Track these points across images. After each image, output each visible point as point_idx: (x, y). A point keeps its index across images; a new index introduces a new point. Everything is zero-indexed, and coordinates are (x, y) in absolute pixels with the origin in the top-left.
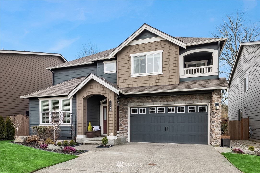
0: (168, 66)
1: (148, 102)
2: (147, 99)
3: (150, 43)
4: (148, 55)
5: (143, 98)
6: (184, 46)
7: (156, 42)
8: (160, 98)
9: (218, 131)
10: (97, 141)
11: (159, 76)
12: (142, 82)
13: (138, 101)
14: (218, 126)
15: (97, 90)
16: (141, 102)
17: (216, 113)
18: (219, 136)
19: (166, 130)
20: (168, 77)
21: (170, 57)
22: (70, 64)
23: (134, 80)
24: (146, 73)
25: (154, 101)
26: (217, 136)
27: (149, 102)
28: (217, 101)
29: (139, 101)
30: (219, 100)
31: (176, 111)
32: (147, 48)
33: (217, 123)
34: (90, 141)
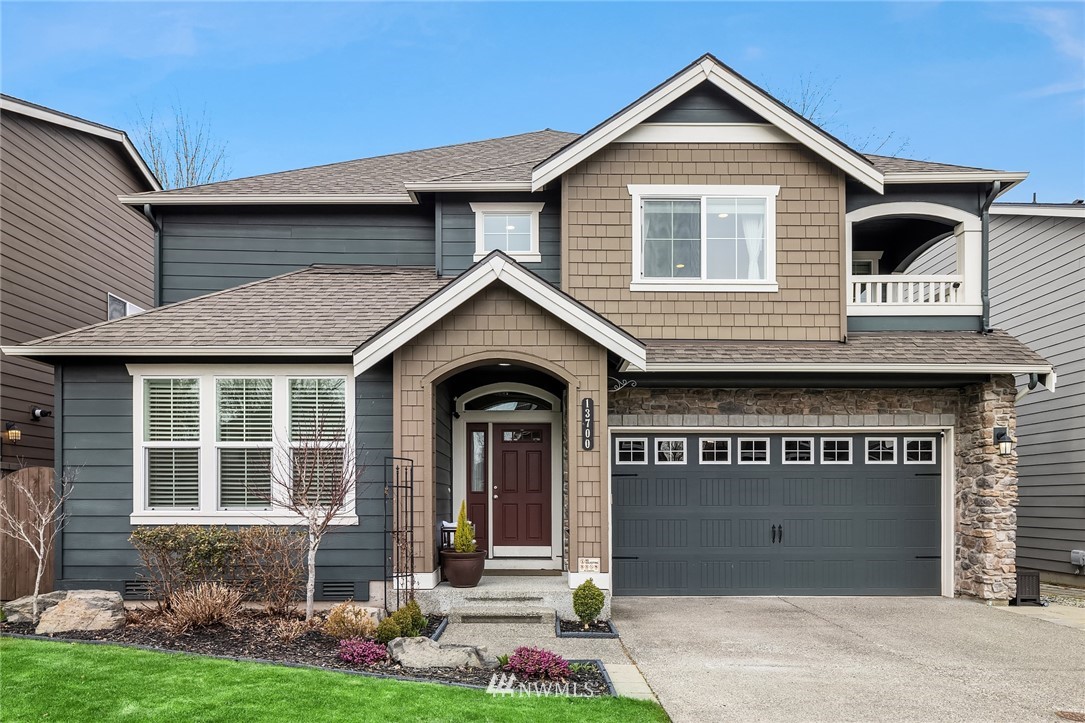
0: (800, 257)
1: (702, 412)
2: (701, 400)
3: (719, 146)
4: (712, 201)
5: (683, 392)
6: (875, 180)
7: (747, 147)
8: (755, 396)
9: (1007, 542)
10: (514, 599)
11: (763, 298)
12: (683, 320)
13: (657, 403)
14: (1004, 521)
15: (515, 339)
16: (671, 410)
17: (999, 470)
18: (1008, 561)
19: (777, 539)
20: (800, 308)
21: (806, 219)
22: (267, 193)
23: (644, 307)
24: (704, 278)
25: (727, 410)
26: (1003, 560)
27: (708, 413)
28: (1002, 419)
29: (661, 407)
30: (1008, 416)
31: (816, 458)
32: (709, 168)
33: (1000, 508)
34: (472, 603)
